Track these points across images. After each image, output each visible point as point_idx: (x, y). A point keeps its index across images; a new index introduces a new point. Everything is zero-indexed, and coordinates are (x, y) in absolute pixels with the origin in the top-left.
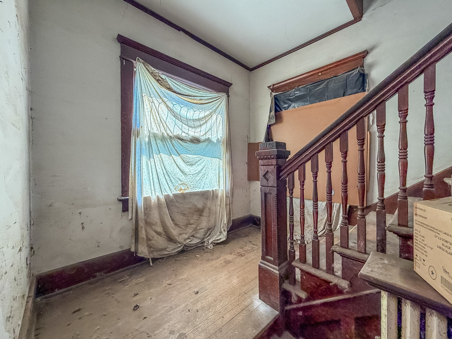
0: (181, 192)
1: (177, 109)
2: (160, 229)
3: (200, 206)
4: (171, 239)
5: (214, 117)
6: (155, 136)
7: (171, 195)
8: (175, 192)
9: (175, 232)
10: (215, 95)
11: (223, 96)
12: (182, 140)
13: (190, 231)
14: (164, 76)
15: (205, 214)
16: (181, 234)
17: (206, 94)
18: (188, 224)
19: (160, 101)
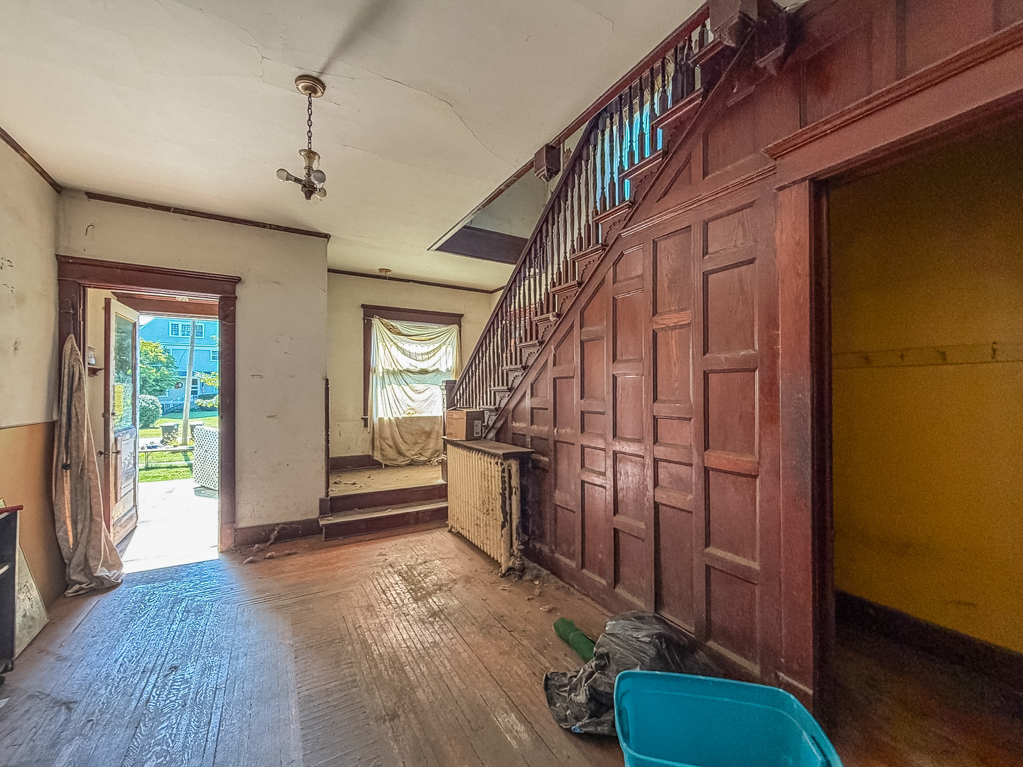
0: (409, 416)
1: (406, 347)
2: (391, 444)
3: (427, 429)
4: (400, 453)
5: (443, 348)
6: (388, 371)
7: (400, 417)
8: (405, 416)
9: (403, 447)
10: (445, 328)
11: (455, 327)
12: (411, 372)
13: (417, 449)
14: (394, 323)
15: (432, 436)
16: (409, 450)
17: (436, 329)
18: (416, 443)
19: (392, 343)
